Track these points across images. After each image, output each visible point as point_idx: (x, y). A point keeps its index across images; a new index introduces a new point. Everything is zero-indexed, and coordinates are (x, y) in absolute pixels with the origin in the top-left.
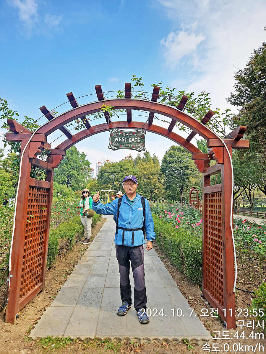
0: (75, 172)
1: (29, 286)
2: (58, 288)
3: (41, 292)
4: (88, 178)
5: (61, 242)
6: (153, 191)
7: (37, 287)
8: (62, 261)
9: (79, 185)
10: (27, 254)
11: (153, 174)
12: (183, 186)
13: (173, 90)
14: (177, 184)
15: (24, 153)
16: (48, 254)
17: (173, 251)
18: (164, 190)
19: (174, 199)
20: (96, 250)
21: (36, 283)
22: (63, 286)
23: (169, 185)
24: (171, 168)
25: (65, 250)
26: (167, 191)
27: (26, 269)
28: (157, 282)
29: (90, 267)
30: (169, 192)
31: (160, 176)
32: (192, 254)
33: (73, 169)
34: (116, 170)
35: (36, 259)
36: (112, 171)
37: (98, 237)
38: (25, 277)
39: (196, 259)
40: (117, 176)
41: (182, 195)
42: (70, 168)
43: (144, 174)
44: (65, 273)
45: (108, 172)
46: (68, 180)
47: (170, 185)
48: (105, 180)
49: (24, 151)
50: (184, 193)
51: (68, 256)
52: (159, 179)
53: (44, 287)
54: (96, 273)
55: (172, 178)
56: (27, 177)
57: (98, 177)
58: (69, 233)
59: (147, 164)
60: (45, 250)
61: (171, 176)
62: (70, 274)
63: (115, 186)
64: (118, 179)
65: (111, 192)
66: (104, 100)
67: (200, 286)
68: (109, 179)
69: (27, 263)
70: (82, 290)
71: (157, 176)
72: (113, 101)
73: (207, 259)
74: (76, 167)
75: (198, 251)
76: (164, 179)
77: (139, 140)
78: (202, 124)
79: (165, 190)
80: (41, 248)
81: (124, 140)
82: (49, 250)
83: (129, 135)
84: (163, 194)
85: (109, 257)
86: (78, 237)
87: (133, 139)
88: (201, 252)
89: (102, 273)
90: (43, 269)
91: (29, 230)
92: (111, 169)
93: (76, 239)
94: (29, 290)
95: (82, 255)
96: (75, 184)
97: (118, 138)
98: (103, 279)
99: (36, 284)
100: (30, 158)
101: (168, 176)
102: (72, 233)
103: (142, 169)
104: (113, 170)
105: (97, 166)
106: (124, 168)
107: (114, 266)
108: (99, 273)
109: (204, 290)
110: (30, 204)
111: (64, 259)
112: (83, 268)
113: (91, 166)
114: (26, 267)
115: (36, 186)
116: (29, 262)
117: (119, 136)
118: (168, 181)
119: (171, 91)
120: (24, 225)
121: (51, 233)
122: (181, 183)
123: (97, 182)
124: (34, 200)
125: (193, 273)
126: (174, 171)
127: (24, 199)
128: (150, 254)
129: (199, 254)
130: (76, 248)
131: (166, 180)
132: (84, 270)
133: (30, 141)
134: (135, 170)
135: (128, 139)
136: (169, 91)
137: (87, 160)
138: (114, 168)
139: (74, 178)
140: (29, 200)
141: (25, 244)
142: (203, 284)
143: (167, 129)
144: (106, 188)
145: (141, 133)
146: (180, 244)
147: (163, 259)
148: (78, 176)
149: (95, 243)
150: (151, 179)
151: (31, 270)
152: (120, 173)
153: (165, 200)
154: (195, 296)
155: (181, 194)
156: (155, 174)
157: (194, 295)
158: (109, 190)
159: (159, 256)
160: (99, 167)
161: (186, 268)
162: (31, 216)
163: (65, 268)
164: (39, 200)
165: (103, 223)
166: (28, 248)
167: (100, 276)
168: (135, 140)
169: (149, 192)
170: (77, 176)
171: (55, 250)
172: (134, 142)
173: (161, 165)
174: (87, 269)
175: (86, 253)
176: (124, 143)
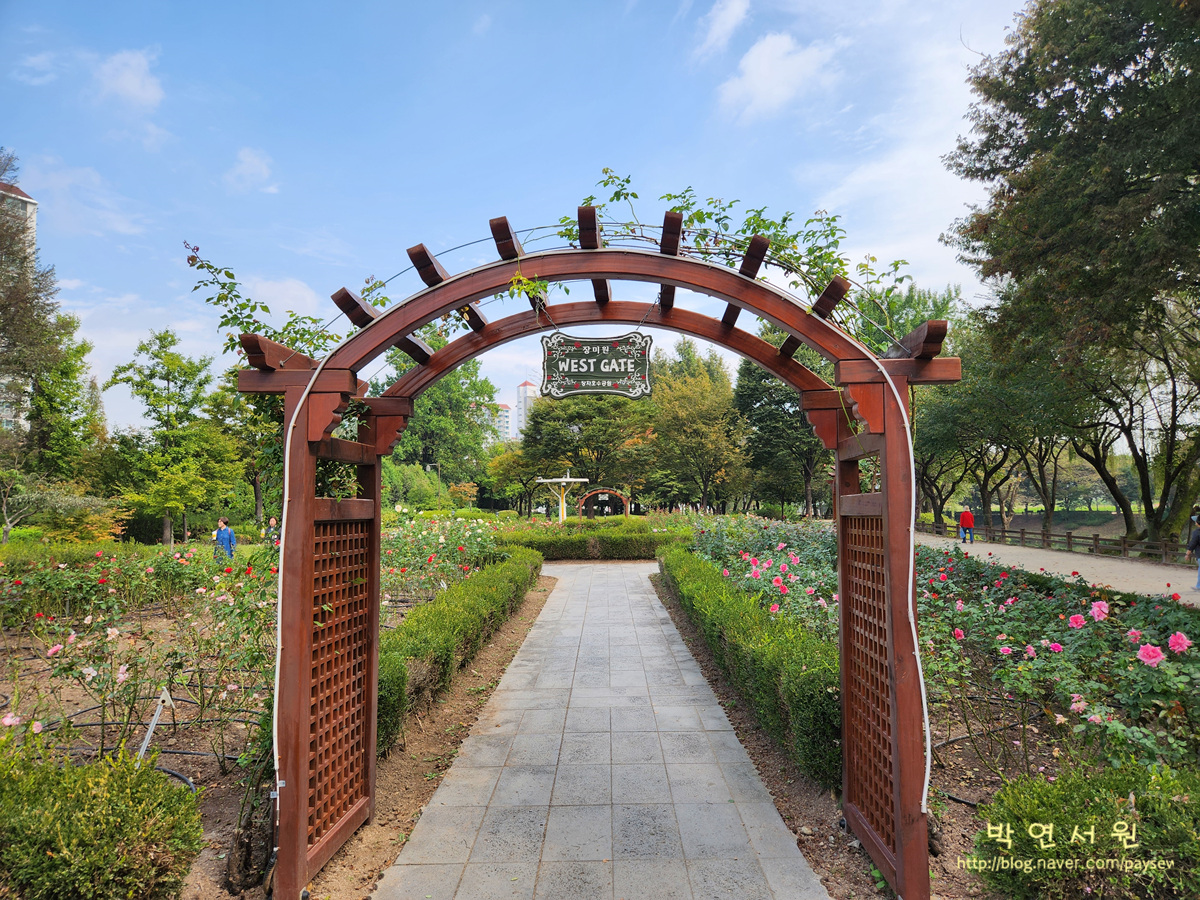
0: (447, 423)
1: (332, 808)
2: (413, 811)
3: (367, 823)
4: (490, 440)
5: (416, 671)
6: (710, 473)
7: (353, 810)
8: (421, 729)
9: (461, 464)
10: (321, 719)
11: (708, 418)
12: (811, 451)
13: (730, 206)
14: (790, 447)
15: (294, 427)
16: (378, 711)
17: (758, 689)
18: (746, 471)
19: (785, 497)
20: (525, 690)
21: (351, 798)
22: (431, 805)
23: (765, 452)
24: (771, 395)
25: (427, 693)
26: (759, 472)
27: (321, 762)
28: (711, 784)
29: (506, 745)
30: (767, 476)
31: (733, 421)
32: (809, 701)
33: (441, 411)
34: (582, 408)
35: (346, 731)
36: (569, 412)
37: (531, 645)
38: (319, 784)
39: (823, 714)
40: (589, 430)
41: (812, 480)
42: (430, 409)
43: (678, 420)
44: (432, 765)
45: (557, 419)
46: (426, 449)
47: (769, 453)
48: (546, 446)
49: (292, 424)
50: (817, 474)
51: (440, 712)
52: (727, 432)
53: (374, 809)
54: (525, 762)
55: (774, 427)
56: (306, 500)
57: (523, 436)
58: (437, 639)
59: (685, 382)
60: (370, 703)
61: (768, 423)
62: (447, 766)
63: (582, 462)
64: (589, 439)
65: (568, 483)
66: (520, 258)
67: (838, 793)
68: (563, 442)
69: (321, 745)
70: (485, 816)
71: (719, 426)
72: (545, 260)
73: (854, 713)
74: (450, 402)
75: (829, 690)
76: (747, 433)
77: (632, 363)
78: (815, 315)
79: (753, 468)
80: (359, 696)
81: (586, 368)
82: (381, 699)
83: (601, 351)
84: (746, 483)
85: (564, 711)
86: (466, 648)
87: (614, 361)
88: (837, 693)
89: (543, 763)
90: (366, 756)
91: (323, 648)
92: (565, 408)
93: (460, 658)
94: (332, 819)
95: (480, 707)
96: (451, 460)
97: (568, 360)
98: (545, 779)
99: (351, 802)
100: (311, 444)
101: (760, 420)
102: (447, 641)
103: (670, 402)
104: (573, 409)
105: (519, 397)
106: (608, 403)
107: (580, 739)
108: (534, 762)
109: (849, 805)
110: (321, 573)
111: (427, 722)
112: (484, 747)
113: (498, 400)
114: (320, 755)
115: (335, 518)
116: (326, 740)
117: (570, 356)
118: (760, 438)
119: (724, 210)
120: (307, 636)
121: (384, 643)
122: (804, 443)
123: (520, 453)
124: (331, 560)
125: (814, 756)
126: (780, 403)
127: (303, 563)
128: (694, 697)
129: (831, 698)
130: (463, 684)
131: (753, 437)
132: (488, 755)
133: (310, 393)
134: (646, 407)
135: (597, 365)
136: (716, 211)
137: (483, 379)
138: (576, 404)
139: (444, 441)
140: (317, 562)
141: (314, 691)
142: (844, 788)
143: (720, 319)
144: (554, 469)
145: (638, 341)
146: (775, 669)
147: (731, 711)
148: (459, 435)
149: (521, 665)
150: (703, 435)
151: (333, 763)
152: (597, 419)
153: (754, 503)
154: (821, 824)
155: (807, 481)
156: (716, 418)
157: (821, 822)
158: (563, 479)
159: (719, 703)
160: (525, 398)
161: (796, 742)
162: (325, 607)
163: (432, 750)
164: (344, 557)
165: (546, 596)
166: (322, 701)
167: (537, 771)
168: (619, 365)
169: (697, 477)
170: (453, 433)
171: (400, 699)
172: (617, 370)
173: (734, 385)
174: (497, 751)
175: (495, 699)
176: (586, 376)
